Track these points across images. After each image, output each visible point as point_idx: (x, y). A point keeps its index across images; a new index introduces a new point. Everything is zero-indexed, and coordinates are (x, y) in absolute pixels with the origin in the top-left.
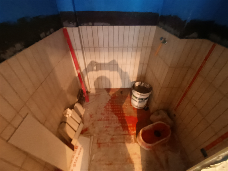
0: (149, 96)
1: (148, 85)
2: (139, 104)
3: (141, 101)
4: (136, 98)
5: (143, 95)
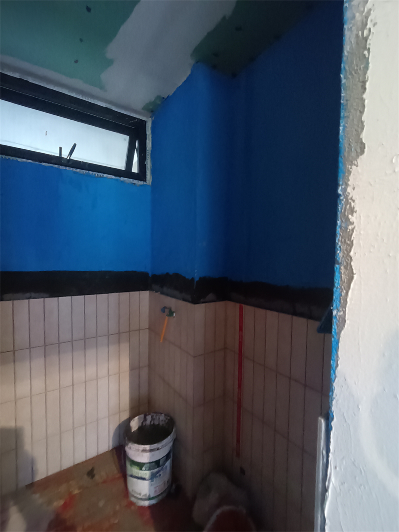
0: (171, 444)
1: (162, 417)
2: (151, 485)
3: (158, 472)
4: (141, 469)
5: (158, 449)
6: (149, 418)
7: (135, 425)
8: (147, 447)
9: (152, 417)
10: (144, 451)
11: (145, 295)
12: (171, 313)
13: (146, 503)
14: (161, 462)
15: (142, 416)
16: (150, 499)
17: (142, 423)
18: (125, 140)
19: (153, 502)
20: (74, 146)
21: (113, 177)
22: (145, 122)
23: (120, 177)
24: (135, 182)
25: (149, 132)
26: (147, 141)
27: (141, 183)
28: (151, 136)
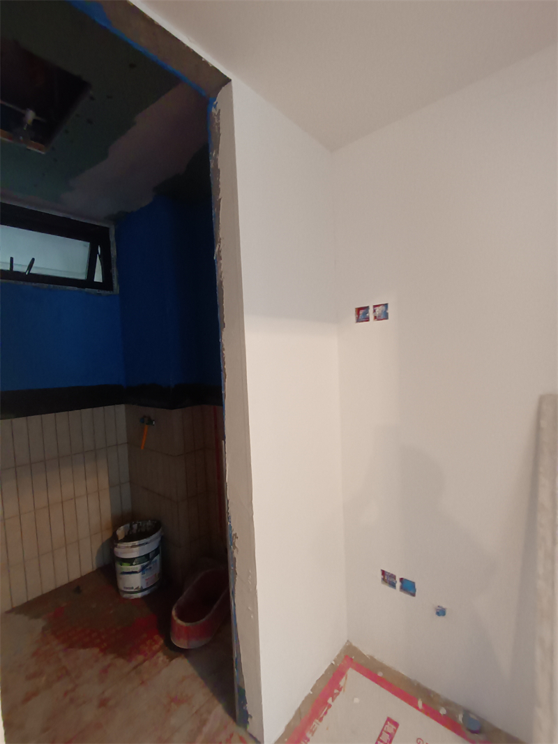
1: (149, 523)
2: (143, 577)
3: (147, 566)
4: (132, 565)
5: (147, 543)
6: (135, 526)
7: (121, 532)
8: (137, 543)
9: (139, 524)
10: (134, 546)
11: (121, 409)
12: (150, 422)
13: (139, 595)
14: (150, 557)
15: (128, 525)
16: (142, 590)
17: (129, 532)
18: (85, 246)
19: (146, 593)
20: (33, 260)
21: (76, 288)
22: (107, 229)
23: (84, 288)
24: (102, 292)
25: (112, 239)
26: (112, 248)
27: (108, 292)
28: (115, 244)
